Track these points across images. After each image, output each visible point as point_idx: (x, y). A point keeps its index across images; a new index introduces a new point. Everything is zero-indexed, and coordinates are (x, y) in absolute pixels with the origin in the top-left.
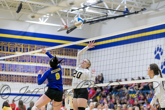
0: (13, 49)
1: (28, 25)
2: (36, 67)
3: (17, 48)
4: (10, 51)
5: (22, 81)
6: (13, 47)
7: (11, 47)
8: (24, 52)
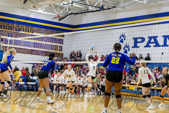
0: (18, 29)
1: (30, 12)
2: (34, 43)
3: (21, 28)
4: (16, 30)
5: (24, 53)
6: (18, 28)
7: (17, 27)
8: (26, 31)
